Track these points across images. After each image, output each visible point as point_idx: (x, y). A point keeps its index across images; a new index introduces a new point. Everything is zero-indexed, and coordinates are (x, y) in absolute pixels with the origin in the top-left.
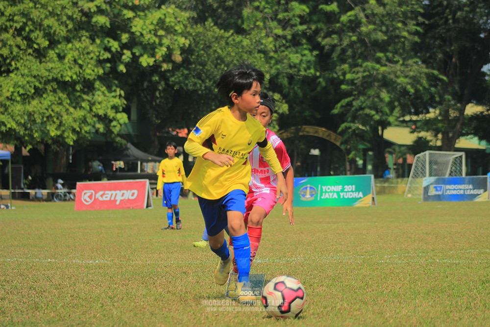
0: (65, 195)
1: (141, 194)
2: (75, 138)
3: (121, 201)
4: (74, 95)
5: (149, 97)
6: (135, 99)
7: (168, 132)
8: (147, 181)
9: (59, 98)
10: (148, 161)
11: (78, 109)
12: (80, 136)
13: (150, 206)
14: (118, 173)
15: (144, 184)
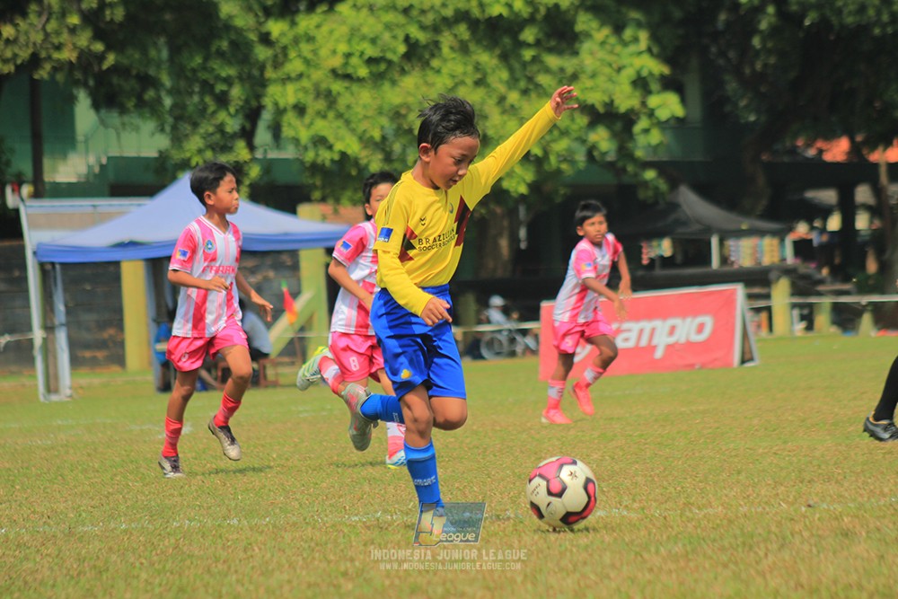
0: (512, 341)
1: (724, 328)
2: (530, 176)
3: (669, 347)
4: (519, 56)
5: (732, 54)
6: (694, 62)
7: (793, 151)
8: (739, 290)
9: (477, 67)
10: (739, 234)
11: (533, 95)
12: (546, 167)
13: (751, 359)
14: (659, 272)
15: (730, 300)
